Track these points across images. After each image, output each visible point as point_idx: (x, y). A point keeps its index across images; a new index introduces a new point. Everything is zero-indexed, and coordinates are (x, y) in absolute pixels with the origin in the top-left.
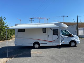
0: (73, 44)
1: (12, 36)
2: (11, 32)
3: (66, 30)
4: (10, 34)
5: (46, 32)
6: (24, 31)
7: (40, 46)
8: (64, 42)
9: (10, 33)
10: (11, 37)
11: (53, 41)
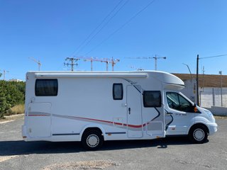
0: (199, 135)
1: (11, 109)
2: (9, 96)
3: (180, 93)
4: (5, 102)
5: (122, 99)
6: (56, 95)
7: (105, 139)
8: (174, 129)
9: (8, 100)
10: (9, 112)
11: (144, 125)
